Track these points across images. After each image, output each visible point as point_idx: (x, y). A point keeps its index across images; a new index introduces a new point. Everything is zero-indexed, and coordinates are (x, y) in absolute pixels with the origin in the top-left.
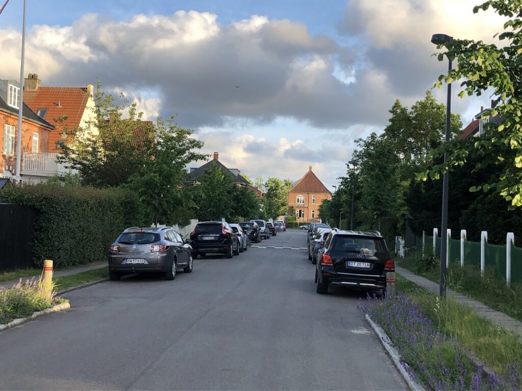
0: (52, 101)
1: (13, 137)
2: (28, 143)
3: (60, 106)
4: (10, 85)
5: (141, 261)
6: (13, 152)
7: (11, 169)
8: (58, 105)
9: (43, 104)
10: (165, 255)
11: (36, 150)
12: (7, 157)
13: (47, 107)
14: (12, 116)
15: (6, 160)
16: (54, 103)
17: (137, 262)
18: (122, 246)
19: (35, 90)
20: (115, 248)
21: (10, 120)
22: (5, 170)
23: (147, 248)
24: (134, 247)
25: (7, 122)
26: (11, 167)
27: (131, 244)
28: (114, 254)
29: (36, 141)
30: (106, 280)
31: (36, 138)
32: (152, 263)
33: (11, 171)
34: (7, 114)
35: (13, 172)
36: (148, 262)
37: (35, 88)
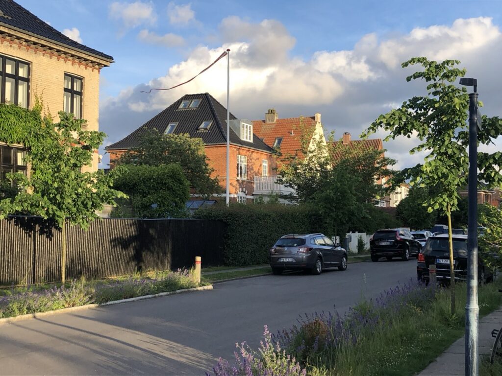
0: (287, 131)
1: (245, 165)
2: (259, 169)
3: (293, 134)
4: (242, 123)
5: (291, 260)
6: (246, 176)
7: (244, 191)
8: (291, 134)
9: (280, 134)
10: (309, 255)
11: (266, 173)
12: (240, 182)
13: (283, 136)
14: (243, 148)
15: (240, 184)
16: (289, 132)
17: (288, 261)
18: (278, 248)
19: (273, 123)
20: (273, 250)
21: (241, 151)
22: (239, 191)
23: (294, 250)
24: (286, 249)
25: (239, 153)
26: (244, 189)
27: (284, 247)
28: (273, 255)
29: (266, 166)
30: (269, 275)
31: (265, 164)
32: (299, 262)
33: (245, 192)
34: (238, 147)
35: (246, 193)
36: (295, 260)
37: (273, 121)
